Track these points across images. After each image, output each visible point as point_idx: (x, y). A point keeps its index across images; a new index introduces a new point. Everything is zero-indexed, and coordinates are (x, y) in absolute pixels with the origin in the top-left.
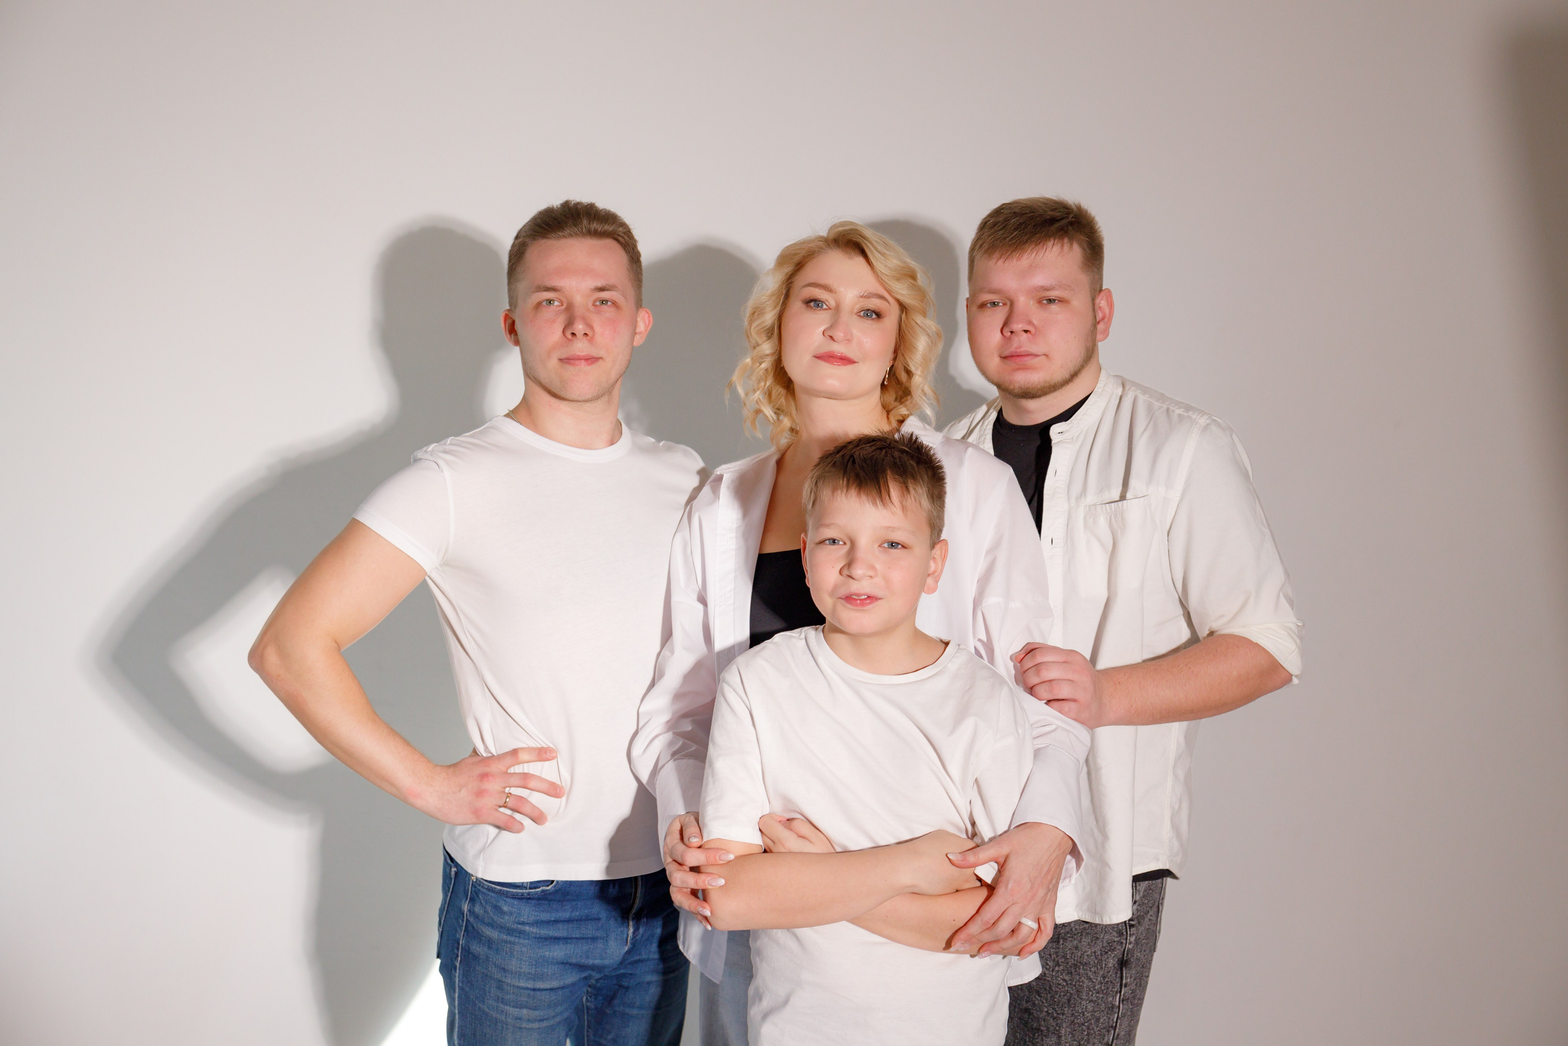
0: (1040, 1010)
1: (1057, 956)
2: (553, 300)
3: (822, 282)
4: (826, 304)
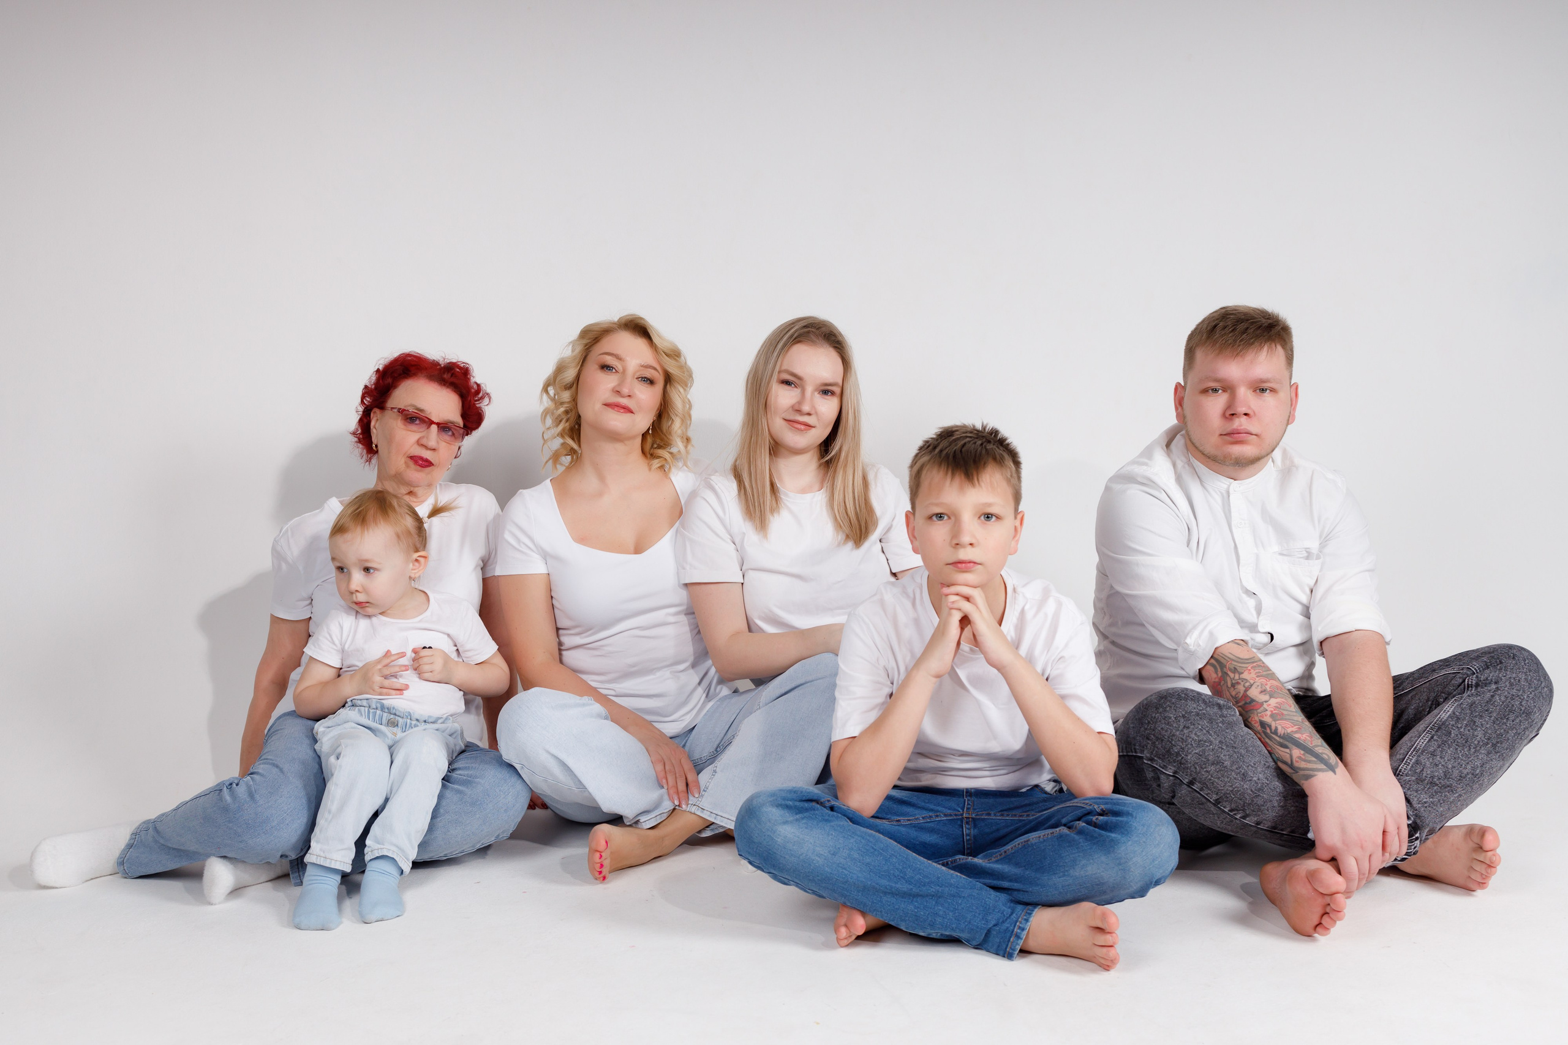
4: (615, 370)
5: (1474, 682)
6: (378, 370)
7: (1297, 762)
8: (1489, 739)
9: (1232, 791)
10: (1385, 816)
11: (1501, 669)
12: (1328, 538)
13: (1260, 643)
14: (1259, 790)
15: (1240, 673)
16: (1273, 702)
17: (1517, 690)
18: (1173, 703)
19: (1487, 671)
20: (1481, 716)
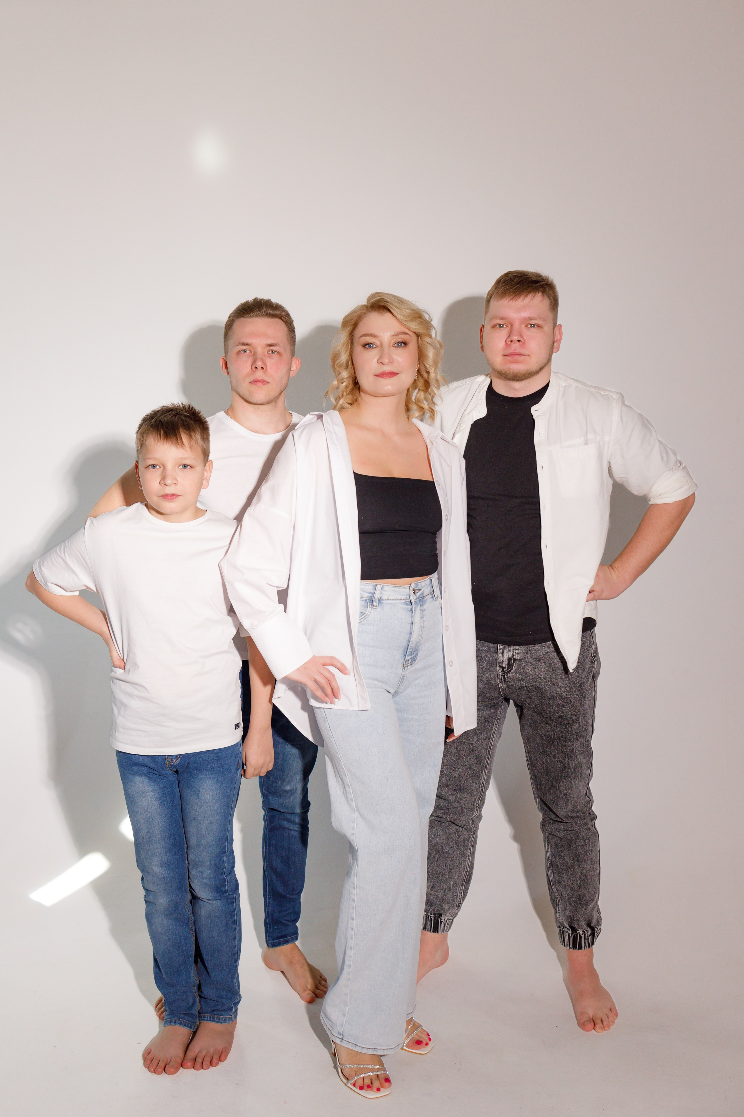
0: (567, 714)
1: (570, 684)
2: (246, 350)
3: (370, 333)
4: (375, 345)
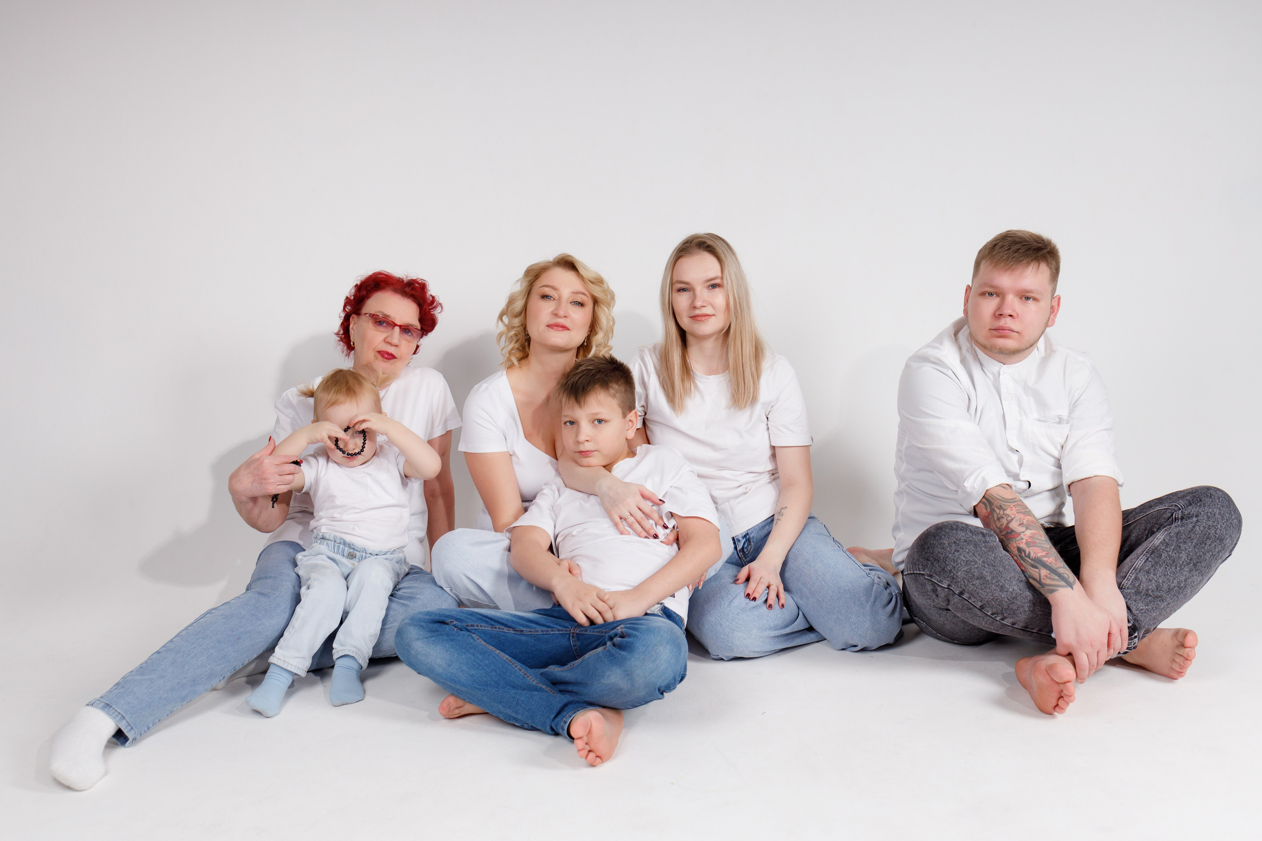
4: (553, 297)
5: (1180, 516)
6: (356, 285)
7: (1044, 579)
8: (1191, 560)
9: (993, 599)
10: (1110, 622)
11: (1200, 506)
12: (1076, 404)
13: (1020, 489)
14: (1014, 598)
15: (1004, 510)
16: (1028, 533)
17: (1213, 522)
18: (947, 533)
19: (1190, 507)
20: (1185, 542)
